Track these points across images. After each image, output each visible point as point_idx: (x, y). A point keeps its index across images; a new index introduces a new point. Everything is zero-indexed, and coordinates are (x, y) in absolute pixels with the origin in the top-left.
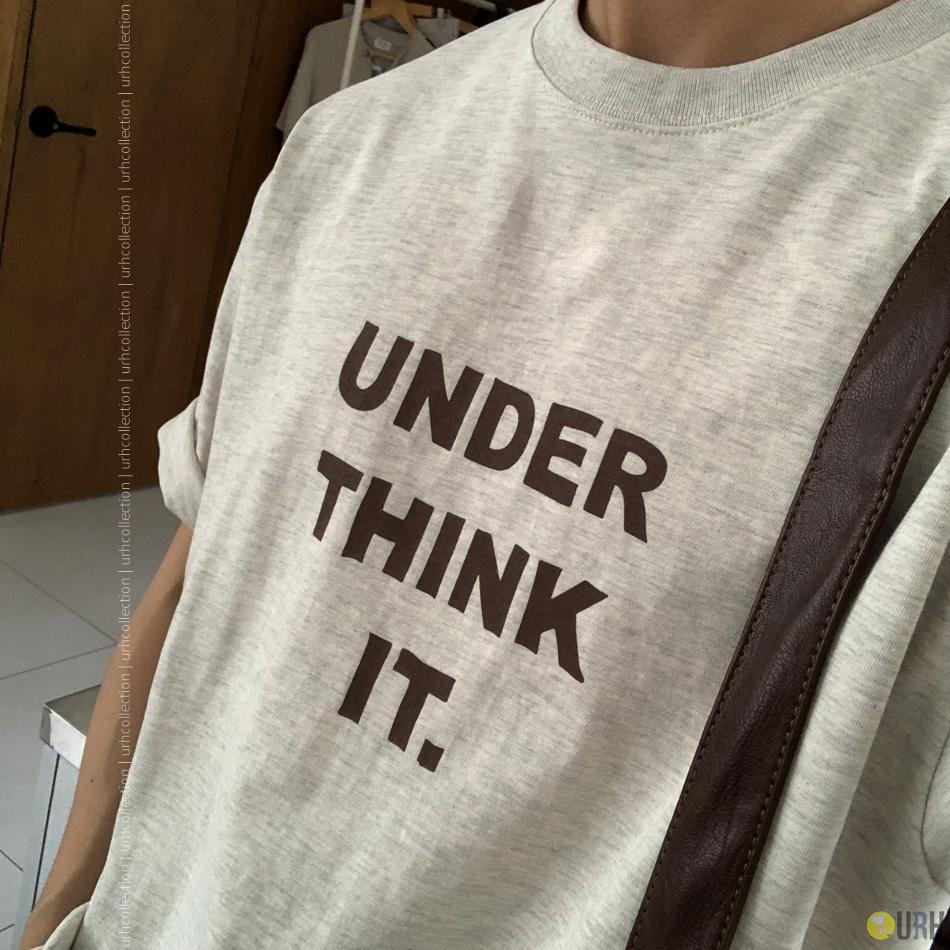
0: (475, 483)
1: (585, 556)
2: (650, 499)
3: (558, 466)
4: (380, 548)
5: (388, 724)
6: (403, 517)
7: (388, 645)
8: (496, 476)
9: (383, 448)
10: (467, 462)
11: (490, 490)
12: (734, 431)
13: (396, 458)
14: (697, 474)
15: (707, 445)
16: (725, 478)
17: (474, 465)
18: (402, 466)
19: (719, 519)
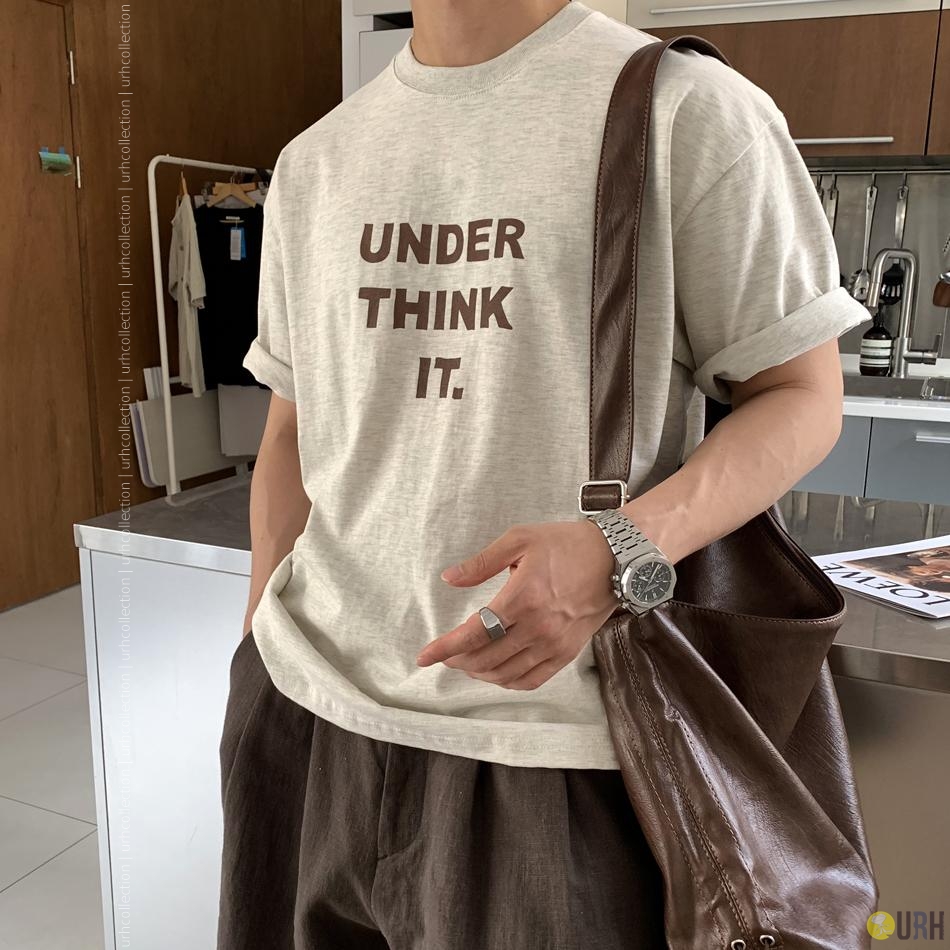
0: (446, 273)
1: (499, 276)
2: (520, 241)
3: (479, 246)
4: (411, 319)
5: (438, 392)
6: (417, 301)
7: (430, 359)
8: (454, 266)
9: (396, 274)
10: (439, 266)
11: (453, 273)
12: (548, 201)
13: (404, 277)
14: (538, 223)
15: (538, 210)
16: (549, 220)
17: (442, 266)
18: (408, 279)
19: (552, 238)
